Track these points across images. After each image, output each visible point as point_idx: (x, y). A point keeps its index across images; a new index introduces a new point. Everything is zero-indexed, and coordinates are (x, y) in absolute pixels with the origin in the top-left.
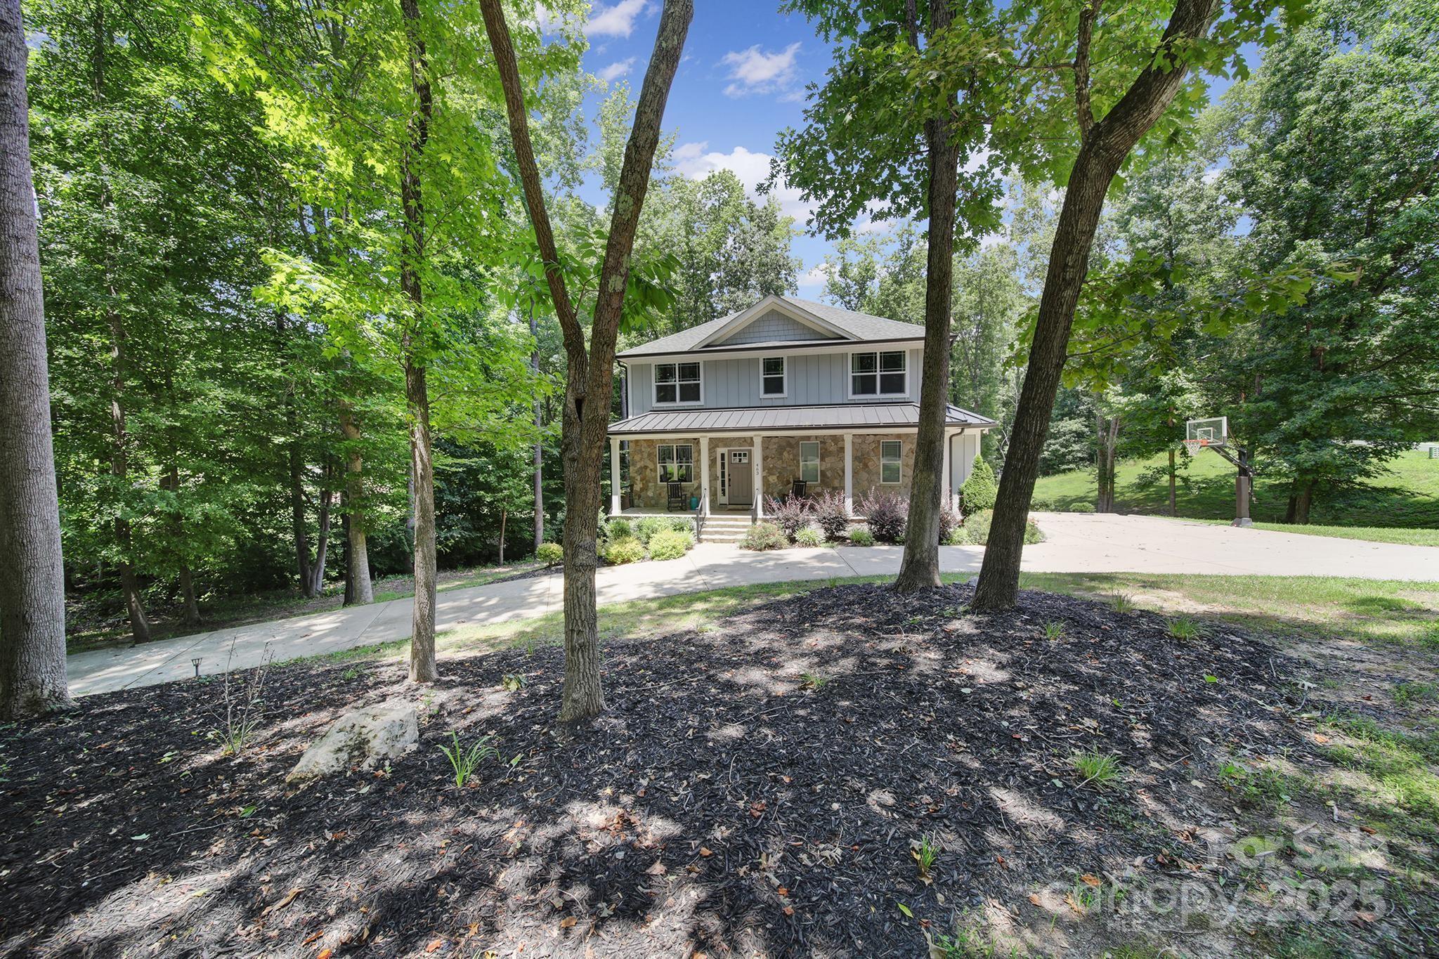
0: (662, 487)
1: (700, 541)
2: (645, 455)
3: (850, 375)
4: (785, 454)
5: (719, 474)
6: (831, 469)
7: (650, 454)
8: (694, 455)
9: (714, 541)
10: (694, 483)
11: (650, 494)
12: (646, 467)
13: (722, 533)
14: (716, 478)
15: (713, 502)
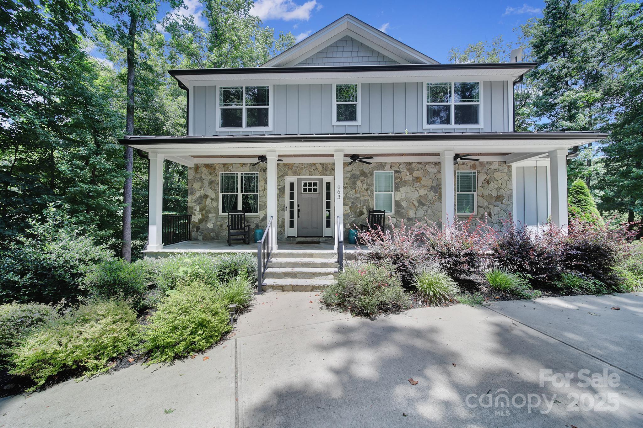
0: (223, 218)
1: (262, 289)
2: (206, 183)
3: (425, 104)
4: (359, 183)
5: (288, 205)
6: (406, 199)
7: (211, 182)
8: (261, 184)
9: (283, 288)
10: (260, 214)
11: (210, 225)
12: (206, 196)
13: (294, 275)
14: (284, 209)
15: (280, 234)
